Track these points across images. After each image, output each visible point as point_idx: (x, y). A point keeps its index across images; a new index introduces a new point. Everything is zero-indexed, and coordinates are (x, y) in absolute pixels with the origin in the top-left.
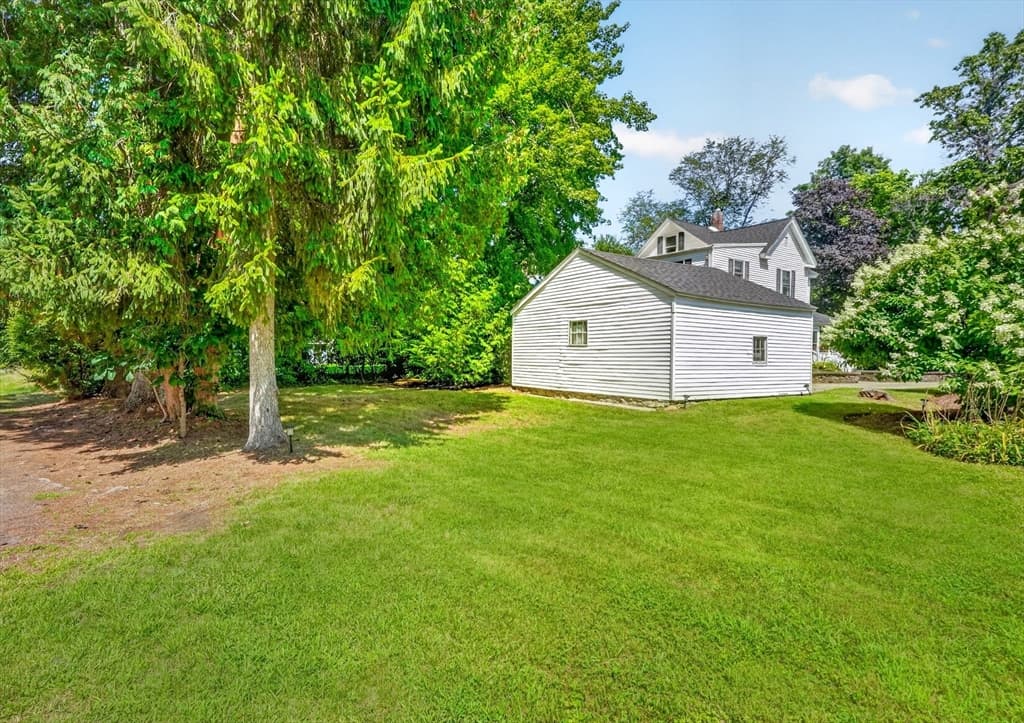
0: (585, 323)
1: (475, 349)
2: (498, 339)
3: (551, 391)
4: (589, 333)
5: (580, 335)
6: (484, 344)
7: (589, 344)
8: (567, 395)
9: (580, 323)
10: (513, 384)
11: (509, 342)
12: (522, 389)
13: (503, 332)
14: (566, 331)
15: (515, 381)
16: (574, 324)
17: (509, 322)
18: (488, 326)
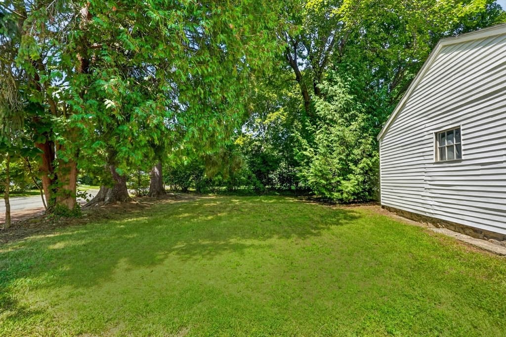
0: (458, 130)
1: (345, 172)
2: (365, 162)
3: (418, 215)
4: (463, 143)
5: (450, 148)
6: (352, 167)
7: (463, 158)
8: (437, 222)
9: (450, 132)
10: (382, 204)
11: (376, 164)
12: (390, 209)
13: (370, 156)
14: (433, 146)
15: (384, 201)
16: (441, 136)
17: (376, 146)
18: (356, 151)
